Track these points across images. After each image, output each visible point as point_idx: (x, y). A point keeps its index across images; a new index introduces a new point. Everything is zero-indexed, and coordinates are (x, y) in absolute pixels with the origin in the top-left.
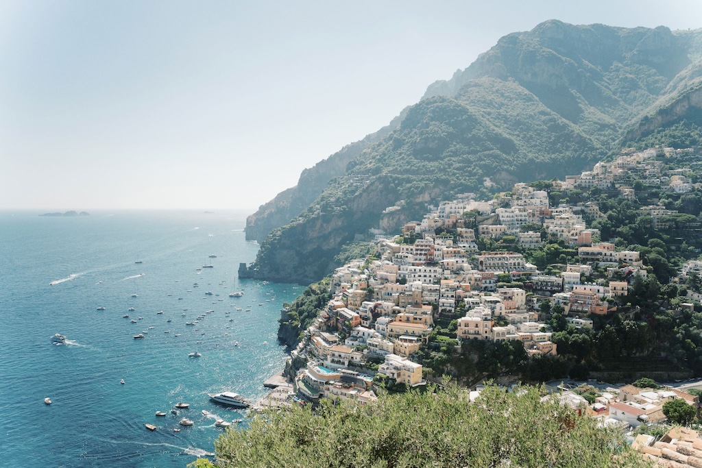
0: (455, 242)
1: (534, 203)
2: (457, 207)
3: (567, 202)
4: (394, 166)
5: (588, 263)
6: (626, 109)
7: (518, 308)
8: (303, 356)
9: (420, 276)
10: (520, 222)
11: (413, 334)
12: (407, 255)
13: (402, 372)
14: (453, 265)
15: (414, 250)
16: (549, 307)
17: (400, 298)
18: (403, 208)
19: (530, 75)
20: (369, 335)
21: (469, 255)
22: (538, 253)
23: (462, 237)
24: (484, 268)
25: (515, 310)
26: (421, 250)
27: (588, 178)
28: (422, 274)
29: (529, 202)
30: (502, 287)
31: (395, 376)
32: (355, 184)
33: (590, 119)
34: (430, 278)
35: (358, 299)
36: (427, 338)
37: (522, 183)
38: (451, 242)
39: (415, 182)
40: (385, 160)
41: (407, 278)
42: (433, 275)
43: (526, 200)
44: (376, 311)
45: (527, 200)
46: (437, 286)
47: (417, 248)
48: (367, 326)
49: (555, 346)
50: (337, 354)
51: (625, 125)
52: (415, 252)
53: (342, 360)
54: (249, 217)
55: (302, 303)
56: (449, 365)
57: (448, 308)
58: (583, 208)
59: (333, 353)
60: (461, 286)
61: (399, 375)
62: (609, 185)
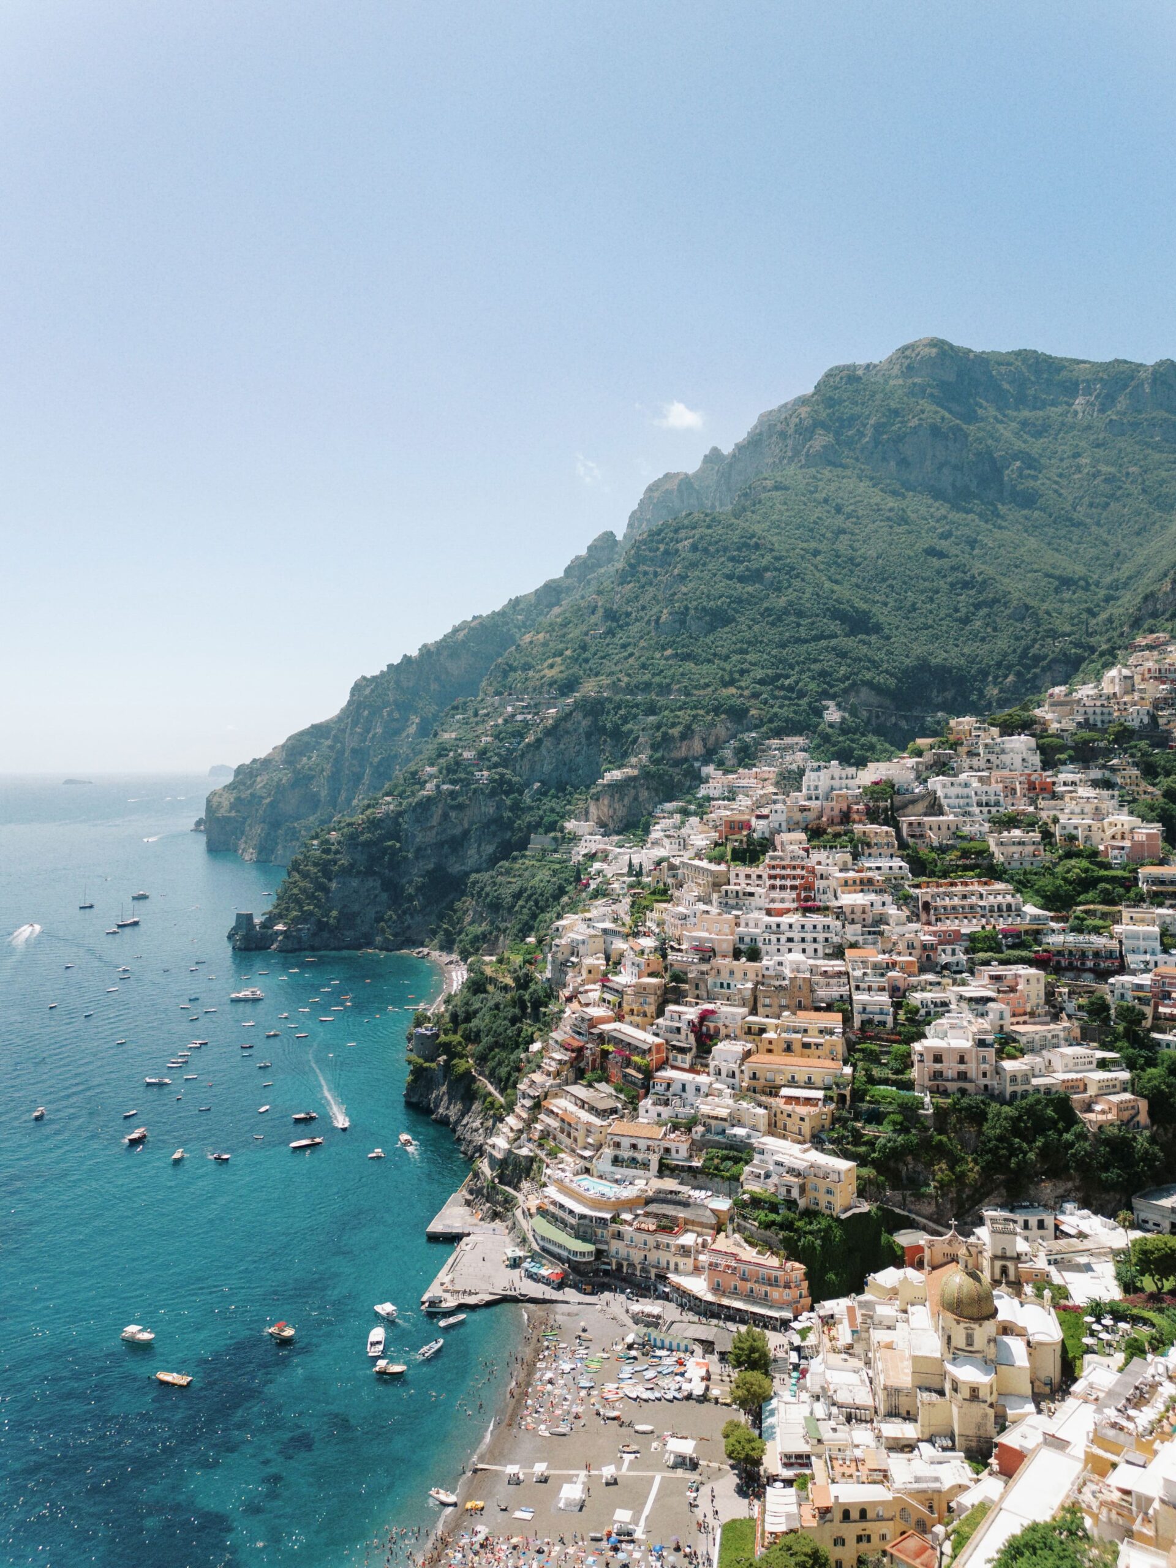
0: (856, 856)
1: (1008, 763)
2: (844, 776)
3: (1072, 760)
4: (613, 673)
5: (1168, 902)
6: (1106, 544)
7: (1032, 1014)
8: (524, 1152)
9: (790, 940)
10: (985, 810)
11: (809, 1084)
12: (749, 889)
13: (811, 1182)
14: (864, 912)
15: (765, 876)
16: (1105, 1007)
17: (760, 995)
18: (646, 775)
19: (893, 463)
20: (698, 1089)
21: (894, 888)
22: (1045, 882)
23: (869, 845)
24: (933, 918)
25: (1026, 1018)
26: (783, 877)
27: (1098, 703)
28: (797, 936)
29: (998, 761)
30: (987, 963)
31: (795, 1193)
32: (519, 718)
33: (1036, 567)
34: (815, 946)
35: (652, 999)
36: (847, 1092)
37: (967, 718)
38: (848, 858)
39: (666, 713)
40: (586, 661)
41: (760, 945)
42: (821, 937)
43: (990, 757)
44: (704, 1029)
45: (993, 758)
46: (836, 965)
47: (773, 872)
48: (687, 1066)
49: (1143, 1105)
50: (626, 1143)
51: (1108, 580)
52: (769, 883)
53: (640, 1157)
54: (214, 794)
55: (467, 1012)
56: (909, 1158)
57: (877, 1018)
58: (1107, 774)
59: (616, 1139)
60: (894, 964)
61: (802, 1189)
62: (1146, 720)
